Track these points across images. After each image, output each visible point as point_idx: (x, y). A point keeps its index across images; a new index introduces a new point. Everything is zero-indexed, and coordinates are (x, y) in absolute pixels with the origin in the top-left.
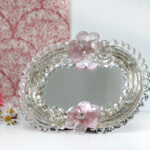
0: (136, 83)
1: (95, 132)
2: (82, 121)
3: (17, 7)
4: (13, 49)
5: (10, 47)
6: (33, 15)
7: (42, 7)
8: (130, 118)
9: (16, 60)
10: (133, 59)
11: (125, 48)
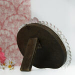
3: (4, 14)
6: (12, 17)
7: (17, 14)
9: (3, 40)
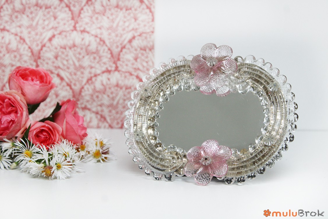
0: (278, 117)
1: (223, 181)
2: (206, 167)
4: (74, 46)
5: (70, 43)
8: (269, 164)
9: (79, 60)
10: (275, 85)
11: (266, 68)
